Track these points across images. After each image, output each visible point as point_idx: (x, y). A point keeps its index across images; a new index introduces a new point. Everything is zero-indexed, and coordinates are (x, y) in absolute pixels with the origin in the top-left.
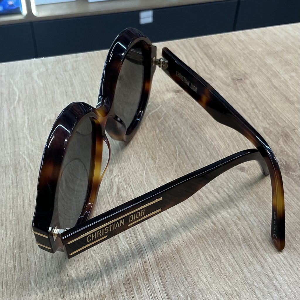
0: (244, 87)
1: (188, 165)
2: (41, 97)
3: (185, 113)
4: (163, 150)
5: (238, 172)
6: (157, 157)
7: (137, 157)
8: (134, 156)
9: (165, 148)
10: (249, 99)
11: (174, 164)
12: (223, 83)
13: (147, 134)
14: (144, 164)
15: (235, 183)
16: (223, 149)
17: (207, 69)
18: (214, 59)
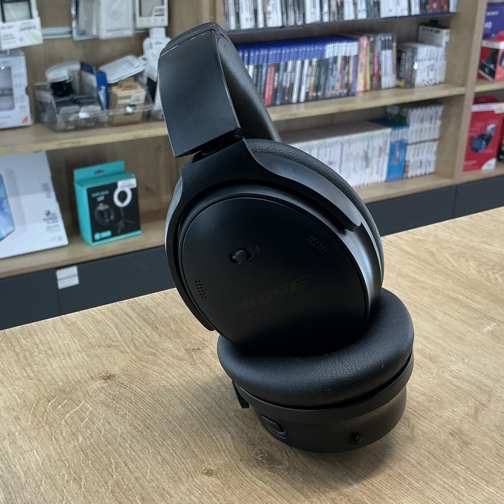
0: (204, 358)
1: (130, 480)
3: (121, 406)
4: (92, 466)
5: (203, 478)
6: (83, 477)
7: (50, 484)
8: (45, 482)
9: (94, 461)
11: (109, 482)
12: (172, 357)
13: (64, 446)
14: (63, 491)
15: (200, 493)
16: (180, 449)
17: (148, 341)
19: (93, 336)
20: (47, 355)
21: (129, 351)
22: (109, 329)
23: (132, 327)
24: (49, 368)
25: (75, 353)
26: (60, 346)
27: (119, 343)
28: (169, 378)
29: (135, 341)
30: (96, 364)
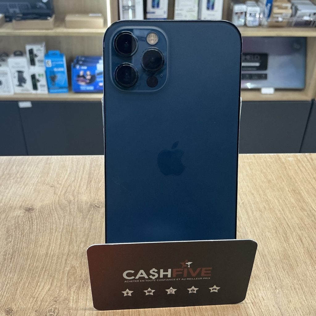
0: (94, 215)
3: (14, 235)
10: (87, 231)
12: (78, 207)
17: (76, 190)
18: (93, 180)
19: (51, 176)
20: (16, 181)
21: (59, 194)
22: (64, 174)
23: (78, 176)
24: (7, 191)
25: (30, 185)
26: (28, 177)
27: (59, 186)
28: (60, 223)
29: (70, 187)
30: (33, 197)
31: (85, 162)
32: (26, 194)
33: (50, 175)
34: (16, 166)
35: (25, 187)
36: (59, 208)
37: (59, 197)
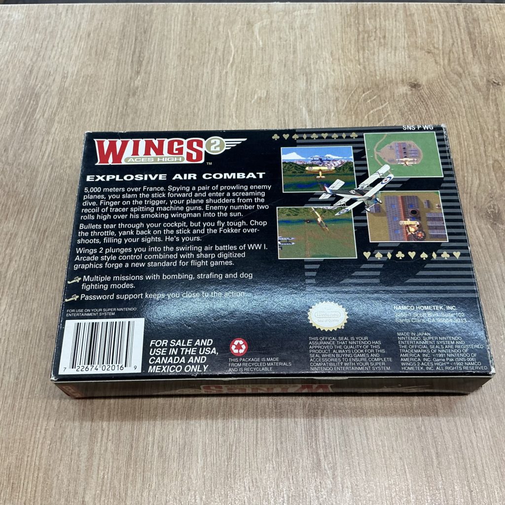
2: (257, 62)
31: (456, 14)
32: (401, 63)
33: (419, 34)
34: (369, 19)
35: (395, 53)
36: (449, 84)
37: (444, 69)
